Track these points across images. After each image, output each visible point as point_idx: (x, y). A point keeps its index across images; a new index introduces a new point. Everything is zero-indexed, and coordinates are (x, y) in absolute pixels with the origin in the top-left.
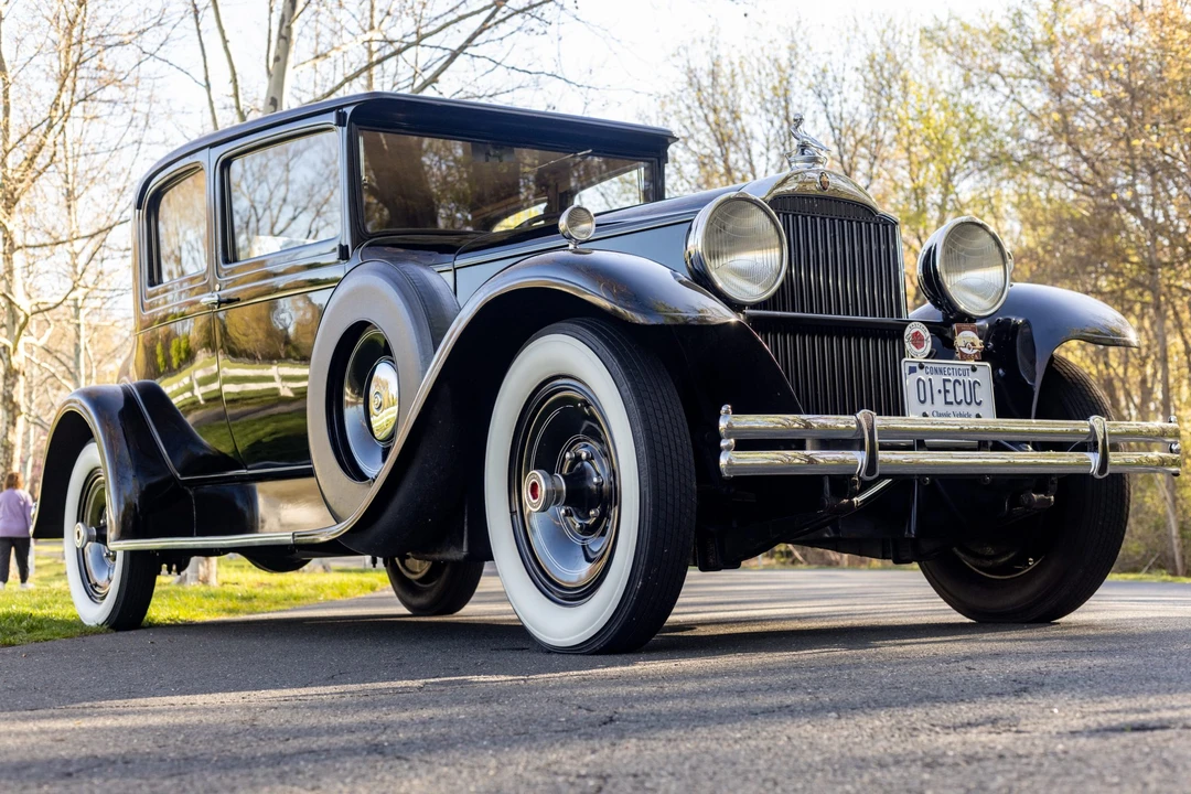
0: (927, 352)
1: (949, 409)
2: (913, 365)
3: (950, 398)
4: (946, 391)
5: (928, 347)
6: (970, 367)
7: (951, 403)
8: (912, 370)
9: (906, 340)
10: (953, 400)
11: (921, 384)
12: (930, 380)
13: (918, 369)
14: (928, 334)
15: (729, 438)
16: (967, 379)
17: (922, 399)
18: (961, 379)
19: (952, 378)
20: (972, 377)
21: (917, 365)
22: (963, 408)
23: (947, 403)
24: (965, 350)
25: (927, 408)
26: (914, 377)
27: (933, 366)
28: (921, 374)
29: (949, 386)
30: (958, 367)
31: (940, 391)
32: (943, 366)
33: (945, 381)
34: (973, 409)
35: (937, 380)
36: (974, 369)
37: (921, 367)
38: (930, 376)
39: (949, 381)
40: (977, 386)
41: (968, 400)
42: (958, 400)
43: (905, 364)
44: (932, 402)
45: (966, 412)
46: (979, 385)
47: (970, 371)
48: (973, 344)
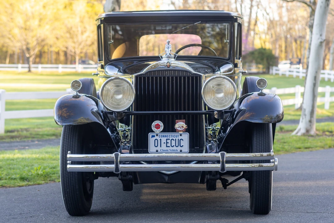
0: (161, 130)
1: (168, 148)
2: (153, 135)
4: (167, 143)
5: (162, 128)
6: (179, 135)
7: (169, 147)
8: (153, 136)
9: (152, 127)
10: (170, 146)
11: (156, 141)
12: (161, 139)
13: (156, 136)
14: (162, 124)
15: (70, 161)
16: (177, 138)
17: (156, 145)
18: (174, 139)
19: (171, 138)
20: (180, 138)
21: (155, 135)
22: (175, 148)
23: (167, 146)
24: (179, 129)
25: (159, 148)
26: (154, 138)
27: (163, 135)
28: (156, 137)
29: (169, 141)
30: (173, 135)
31: (164, 143)
32: (166, 135)
33: (167, 139)
34: (179, 148)
35: (164, 140)
36: (181, 135)
37: (157, 135)
38: (161, 138)
39: (169, 139)
40: (181, 140)
41: (177, 145)
42: (172, 146)
43: (150, 135)
44: (161, 147)
45: (175, 149)
46: (183, 140)
47: (179, 136)
48: (182, 127)
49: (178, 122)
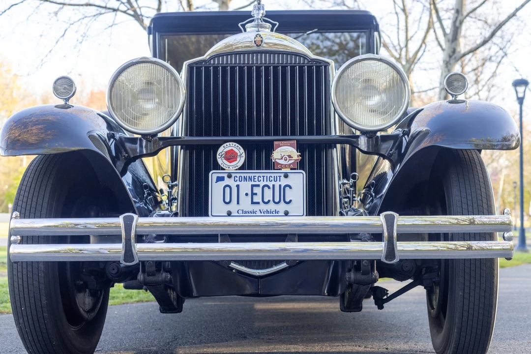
0: (240, 164)
1: (256, 208)
2: (220, 175)
3: (257, 199)
4: (253, 194)
5: (241, 161)
6: (282, 175)
7: (258, 203)
8: (220, 179)
9: (218, 156)
10: (260, 201)
11: (228, 189)
12: (238, 186)
13: (226, 178)
14: (242, 150)
15: (16, 235)
16: (277, 184)
17: (227, 200)
18: (271, 184)
19: (262, 184)
20: (284, 182)
21: (225, 175)
22: (272, 207)
23: (253, 203)
24: (282, 162)
25: (233, 207)
26: (222, 184)
27: (243, 175)
28: (227, 181)
29: (257, 190)
30: (269, 175)
31: (247, 194)
32: (250, 175)
33: (253, 186)
34: (282, 207)
35: (246, 187)
36: (286, 176)
37: (229, 176)
38: (238, 183)
39: (258, 186)
40: (287, 188)
41: (277, 200)
42: (266, 200)
43: (213, 175)
44: (238, 203)
45: (273, 210)
46: (290, 187)
47: (282, 178)
48: (290, 156)
49: (279, 146)
